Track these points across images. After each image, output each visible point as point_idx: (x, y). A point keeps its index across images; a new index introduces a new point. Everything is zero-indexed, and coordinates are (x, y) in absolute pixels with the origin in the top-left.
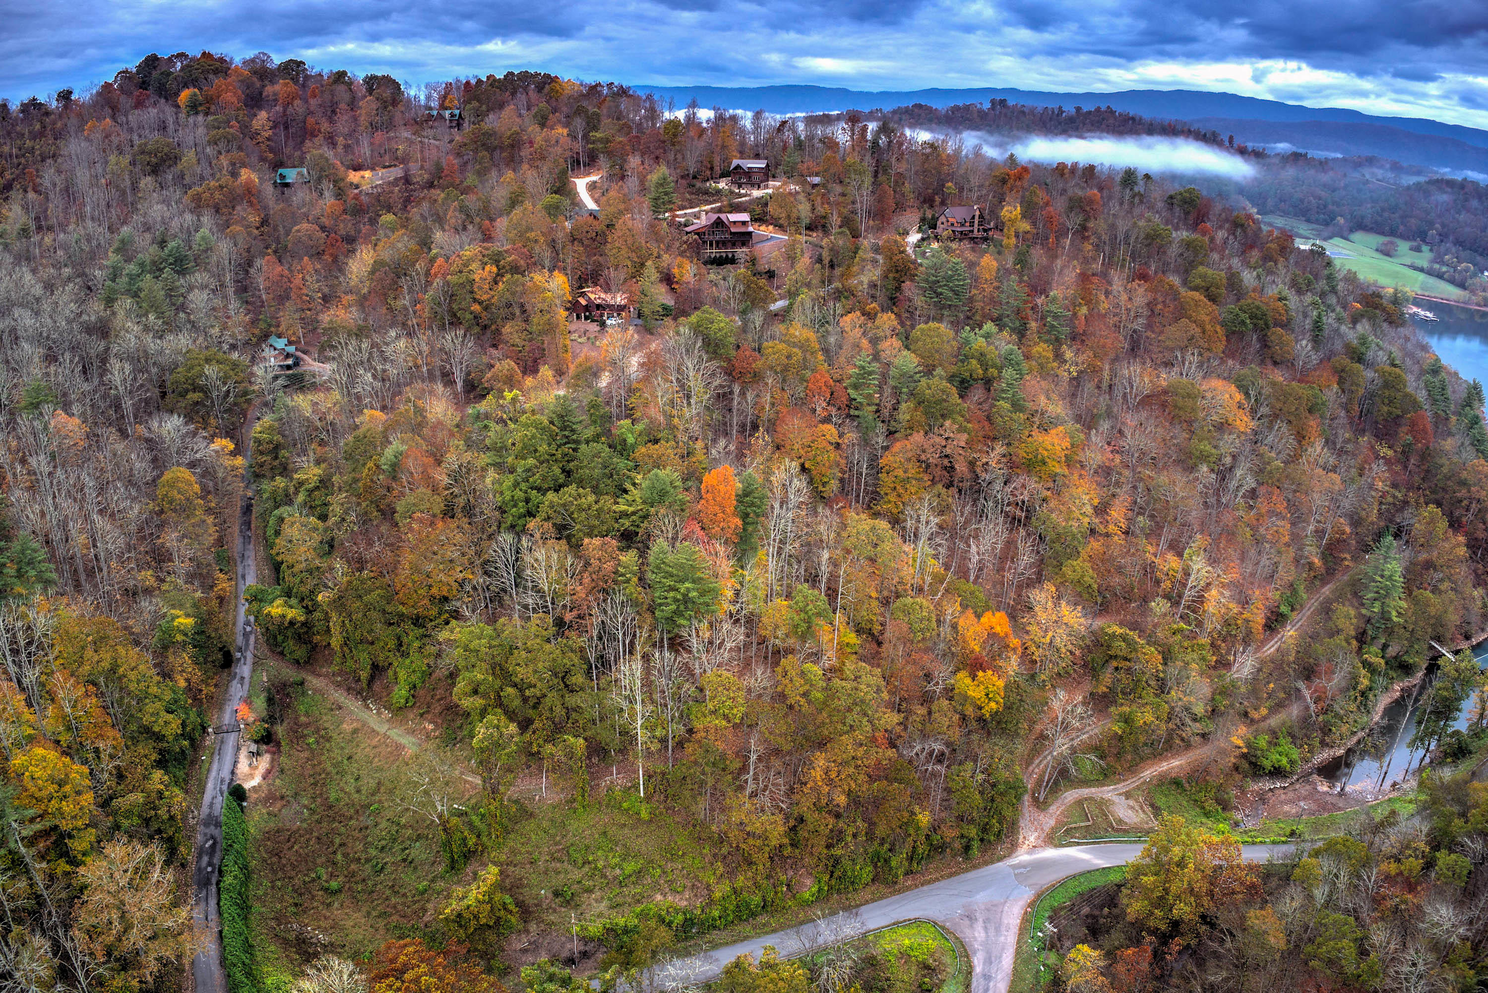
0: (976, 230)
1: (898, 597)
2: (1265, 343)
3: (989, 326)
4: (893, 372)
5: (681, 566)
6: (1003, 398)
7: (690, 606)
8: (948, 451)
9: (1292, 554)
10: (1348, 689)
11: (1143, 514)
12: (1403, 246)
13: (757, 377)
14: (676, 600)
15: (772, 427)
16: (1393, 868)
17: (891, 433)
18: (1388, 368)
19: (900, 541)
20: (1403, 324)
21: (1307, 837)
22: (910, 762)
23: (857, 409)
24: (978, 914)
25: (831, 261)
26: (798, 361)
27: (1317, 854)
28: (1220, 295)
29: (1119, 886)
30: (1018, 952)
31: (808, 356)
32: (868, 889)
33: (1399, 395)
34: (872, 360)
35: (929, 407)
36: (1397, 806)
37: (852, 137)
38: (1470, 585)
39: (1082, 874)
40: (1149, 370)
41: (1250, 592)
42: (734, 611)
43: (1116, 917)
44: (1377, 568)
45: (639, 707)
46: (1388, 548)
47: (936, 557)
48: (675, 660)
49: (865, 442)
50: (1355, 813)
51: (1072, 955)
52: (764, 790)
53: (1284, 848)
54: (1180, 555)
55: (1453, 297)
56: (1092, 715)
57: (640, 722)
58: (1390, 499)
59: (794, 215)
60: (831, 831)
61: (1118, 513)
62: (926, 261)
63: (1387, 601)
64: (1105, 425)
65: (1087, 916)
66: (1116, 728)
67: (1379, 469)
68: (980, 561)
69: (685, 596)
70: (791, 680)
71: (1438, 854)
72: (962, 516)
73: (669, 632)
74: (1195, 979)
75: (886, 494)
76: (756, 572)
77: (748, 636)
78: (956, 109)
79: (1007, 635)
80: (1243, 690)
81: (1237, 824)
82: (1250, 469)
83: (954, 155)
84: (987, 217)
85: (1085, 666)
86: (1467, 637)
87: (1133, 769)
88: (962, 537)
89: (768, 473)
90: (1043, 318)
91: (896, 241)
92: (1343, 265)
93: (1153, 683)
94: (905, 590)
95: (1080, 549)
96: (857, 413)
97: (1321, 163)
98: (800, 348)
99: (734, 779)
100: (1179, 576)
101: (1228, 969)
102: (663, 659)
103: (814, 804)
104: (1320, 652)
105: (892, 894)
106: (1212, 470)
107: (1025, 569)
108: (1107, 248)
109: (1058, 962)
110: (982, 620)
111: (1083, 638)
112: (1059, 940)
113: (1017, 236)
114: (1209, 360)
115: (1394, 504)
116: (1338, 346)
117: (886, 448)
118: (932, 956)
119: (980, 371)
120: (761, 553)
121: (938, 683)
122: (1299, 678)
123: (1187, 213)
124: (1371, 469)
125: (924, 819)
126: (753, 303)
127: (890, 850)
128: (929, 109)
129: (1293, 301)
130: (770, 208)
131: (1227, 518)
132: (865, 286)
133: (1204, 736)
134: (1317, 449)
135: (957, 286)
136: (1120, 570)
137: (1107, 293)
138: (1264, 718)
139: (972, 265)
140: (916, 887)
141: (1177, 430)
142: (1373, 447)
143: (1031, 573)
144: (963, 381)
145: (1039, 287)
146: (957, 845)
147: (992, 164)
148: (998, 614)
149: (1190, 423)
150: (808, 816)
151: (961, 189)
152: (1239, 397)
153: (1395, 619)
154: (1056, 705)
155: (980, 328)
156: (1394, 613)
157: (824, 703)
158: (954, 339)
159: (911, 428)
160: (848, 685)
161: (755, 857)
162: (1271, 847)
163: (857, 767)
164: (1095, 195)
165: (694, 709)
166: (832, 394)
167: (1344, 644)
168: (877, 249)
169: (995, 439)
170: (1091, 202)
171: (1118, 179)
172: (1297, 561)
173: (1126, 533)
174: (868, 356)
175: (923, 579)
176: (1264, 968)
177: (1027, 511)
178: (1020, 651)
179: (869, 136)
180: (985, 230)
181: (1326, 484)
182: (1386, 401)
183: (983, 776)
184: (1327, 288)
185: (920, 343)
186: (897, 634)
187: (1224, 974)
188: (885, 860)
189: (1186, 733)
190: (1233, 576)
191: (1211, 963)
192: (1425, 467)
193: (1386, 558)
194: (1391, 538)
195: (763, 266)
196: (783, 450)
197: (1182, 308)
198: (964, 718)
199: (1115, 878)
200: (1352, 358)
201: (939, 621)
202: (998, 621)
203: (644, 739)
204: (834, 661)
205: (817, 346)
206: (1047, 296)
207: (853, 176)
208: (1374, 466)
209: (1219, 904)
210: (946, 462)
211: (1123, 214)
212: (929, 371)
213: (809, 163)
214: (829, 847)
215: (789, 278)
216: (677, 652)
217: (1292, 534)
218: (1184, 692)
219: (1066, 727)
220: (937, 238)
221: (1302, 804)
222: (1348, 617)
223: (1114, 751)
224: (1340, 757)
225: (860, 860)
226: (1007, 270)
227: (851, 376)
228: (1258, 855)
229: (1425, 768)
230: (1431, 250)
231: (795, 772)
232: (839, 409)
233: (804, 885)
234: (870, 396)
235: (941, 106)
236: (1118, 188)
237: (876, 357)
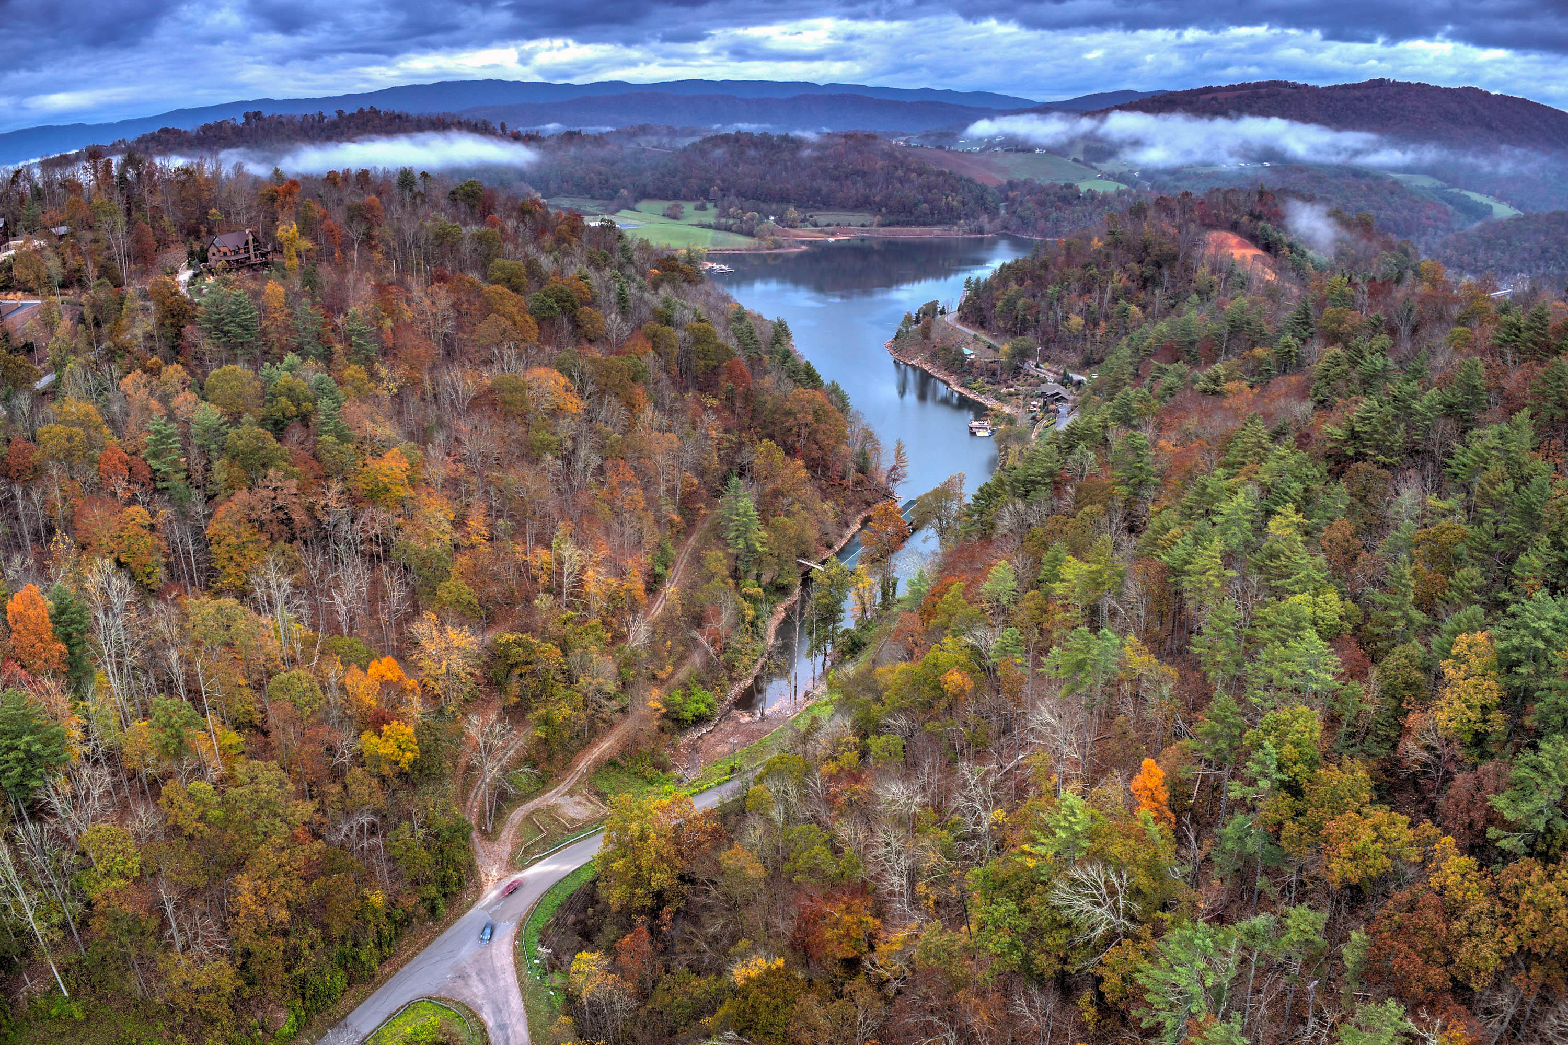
0: (252, 256)
1: (270, 677)
2: (576, 324)
3: (290, 358)
4: (194, 429)
5: (12, 719)
6: (326, 432)
7: (37, 762)
8: (280, 502)
9: (652, 518)
10: (738, 624)
11: (502, 516)
12: (688, 207)
13: (38, 471)
14: (19, 761)
15: (70, 526)
16: (833, 767)
17: (210, 498)
18: (696, 325)
19: (254, 614)
20: (701, 281)
21: (746, 768)
22: (342, 846)
23: (163, 480)
24: (468, 970)
25: (95, 318)
26: (81, 441)
27: (760, 780)
28: (522, 284)
29: (594, 882)
30: (522, 989)
31: (92, 433)
32: (347, 995)
33: (712, 348)
34: (167, 421)
35: (246, 458)
36: (816, 712)
37: (95, 175)
38: (818, 500)
39: (555, 886)
40: (470, 372)
41: (624, 563)
42: (89, 753)
43: (602, 912)
44: (730, 508)
45: (23, 898)
46: (736, 488)
47: (299, 620)
48: (42, 830)
49: (183, 515)
50: (781, 731)
51: (574, 968)
52: (196, 939)
53: (730, 785)
54: (549, 546)
55: (744, 247)
56: (511, 729)
57: (30, 915)
58: (726, 444)
59: (43, 275)
60: (285, 952)
61: (476, 522)
62: (204, 299)
63: (748, 535)
64: (440, 437)
65: (574, 924)
66: (538, 733)
67: (709, 419)
68: (349, 611)
69: (27, 752)
70: (181, 808)
71: (868, 741)
72: (315, 568)
73: (24, 800)
74: (697, 937)
75: (224, 567)
76: (99, 698)
77: (114, 775)
78: (207, 128)
79: (400, 679)
80: (645, 655)
81: (680, 781)
82: (592, 448)
83: (213, 178)
84: (262, 240)
85: (489, 683)
86: (830, 547)
87: (567, 766)
88: (322, 591)
89: (79, 581)
90: (347, 338)
91: (165, 283)
92: (634, 235)
93: (559, 677)
94: (276, 667)
95: (449, 569)
96: (164, 485)
97: (595, 138)
98: (81, 425)
99: (157, 939)
100: (553, 568)
101: (722, 915)
102: (28, 833)
103: (255, 932)
104: (702, 598)
105: (374, 989)
106: (557, 457)
107: (399, 605)
108: (398, 254)
109: (565, 980)
110: (369, 671)
111: (479, 656)
112: (557, 958)
113: (299, 255)
114: (526, 350)
115: (731, 448)
116: (646, 313)
117: (209, 516)
118: (439, 1032)
119: (293, 408)
120: (99, 675)
121: (343, 753)
122: (691, 628)
123: (472, 207)
124: (702, 421)
125: (378, 899)
126: (14, 385)
127: (355, 946)
128: (178, 132)
129: (594, 278)
130: (15, 272)
131: (583, 499)
132: (141, 340)
133: (622, 710)
134: (649, 414)
135: (245, 320)
136: (495, 578)
137: (409, 301)
138: (672, 675)
139: (256, 295)
140: (396, 970)
141: (512, 426)
142: (699, 401)
143: (406, 607)
144: (276, 423)
145: (335, 307)
146: (422, 911)
147: (257, 181)
148: (384, 660)
149: (523, 416)
150: (253, 947)
151: (227, 215)
152: (563, 380)
153: (760, 549)
154: (473, 732)
155: (282, 361)
156: (758, 545)
157: (226, 819)
158: (255, 379)
159: (232, 487)
160: (246, 790)
161: (214, 1014)
162: (718, 789)
163: (286, 874)
164: (373, 200)
165: (84, 879)
166: (130, 470)
167: (722, 585)
168: (145, 296)
169: (328, 477)
170: (371, 209)
171: (395, 181)
172: (658, 522)
173: (491, 539)
174: (162, 417)
175: (292, 648)
176: (755, 900)
177: (384, 544)
178: (419, 690)
179: (115, 171)
180: (263, 255)
181: (666, 445)
182: (701, 355)
183: (424, 831)
184: (623, 260)
185: (218, 391)
186: (282, 716)
187: (721, 921)
188: (354, 958)
189: (606, 713)
190: (604, 552)
191: (705, 917)
192: (750, 408)
193: (736, 497)
194: (736, 478)
195: (19, 340)
196: (90, 549)
197: (488, 304)
198: (383, 779)
199: (587, 876)
200: (661, 322)
201: (323, 688)
202: (387, 668)
203: (43, 931)
204: (222, 770)
205: (100, 420)
206: (346, 315)
207: (103, 218)
208: (705, 418)
209: (690, 859)
210: (281, 515)
211: (406, 216)
212: (235, 420)
213: (52, 213)
214: (288, 970)
215: (50, 348)
216: (41, 820)
217: (647, 498)
218: (592, 676)
219: (489, 750)
220: (210, 272)
221: (731, 740)
222: (718, 560)
223: (544, 755)
224: (751, 687)
225: (327, 969)
226: (296, 293)
227: (147, 445)
228: (708, 801)
229: (829, 671)
230: (715, 206)
231: (222, 906)
232: (143, 485)
233: (277, 1021)
234: (175, 462)
235: (189, 127)
236: (397, 191)
237: (171, 417)
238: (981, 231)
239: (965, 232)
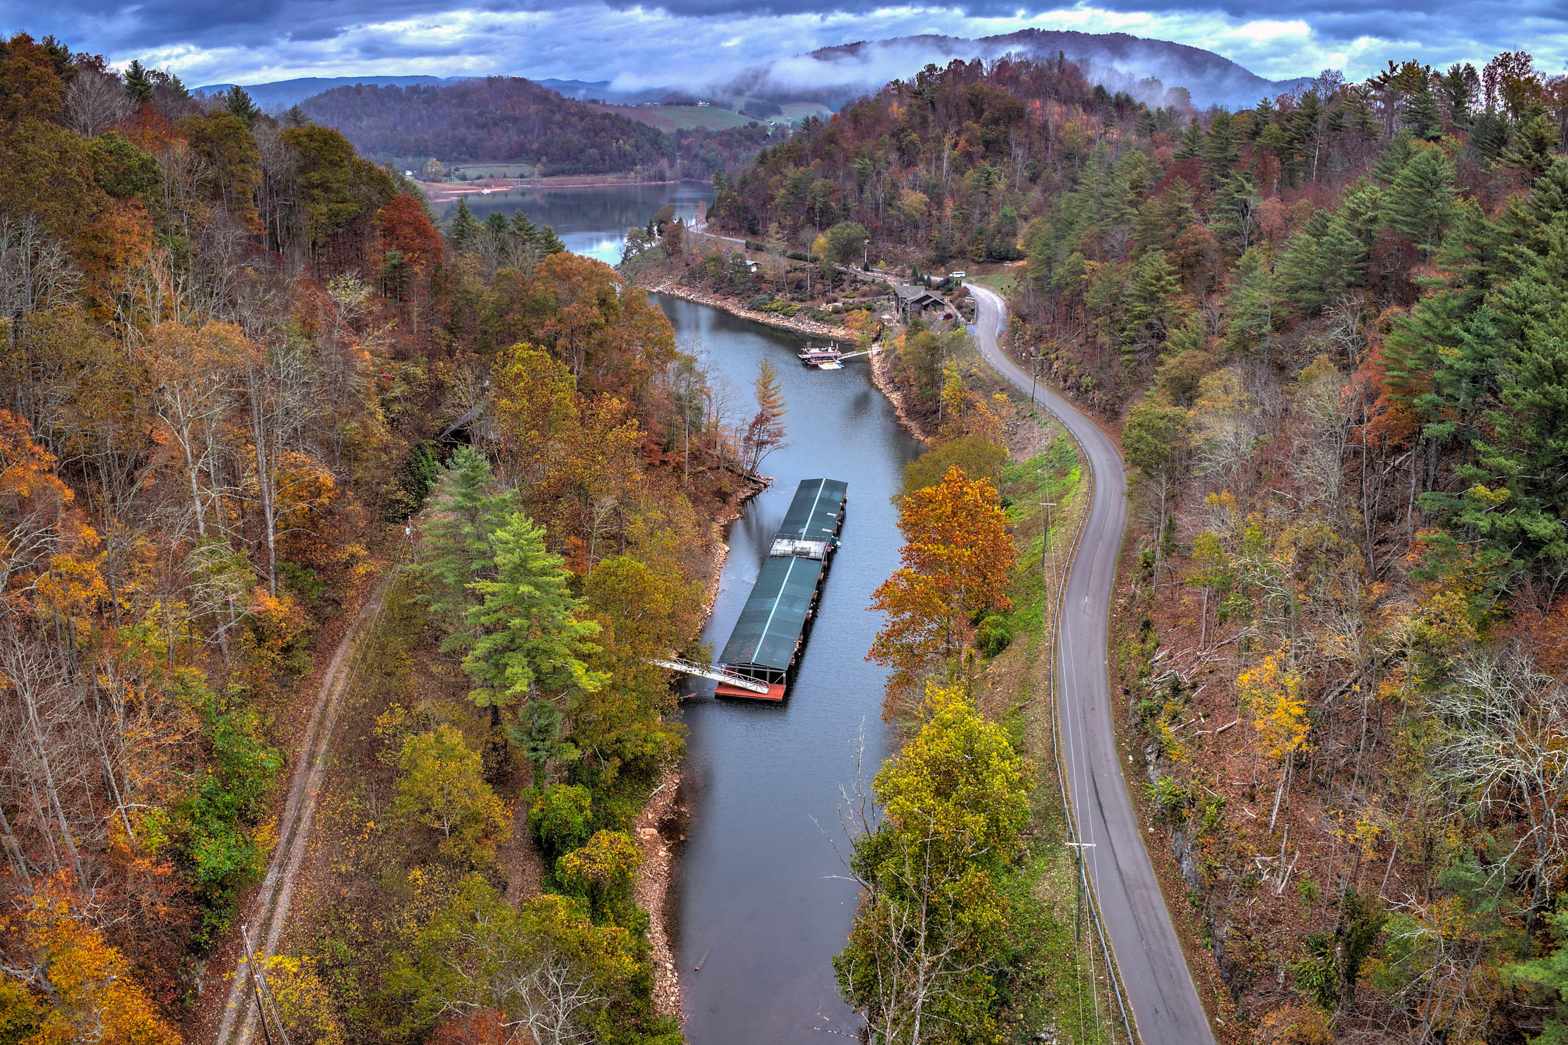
58: (401, 387)
238: (662, 178)
239: (643, 179)
